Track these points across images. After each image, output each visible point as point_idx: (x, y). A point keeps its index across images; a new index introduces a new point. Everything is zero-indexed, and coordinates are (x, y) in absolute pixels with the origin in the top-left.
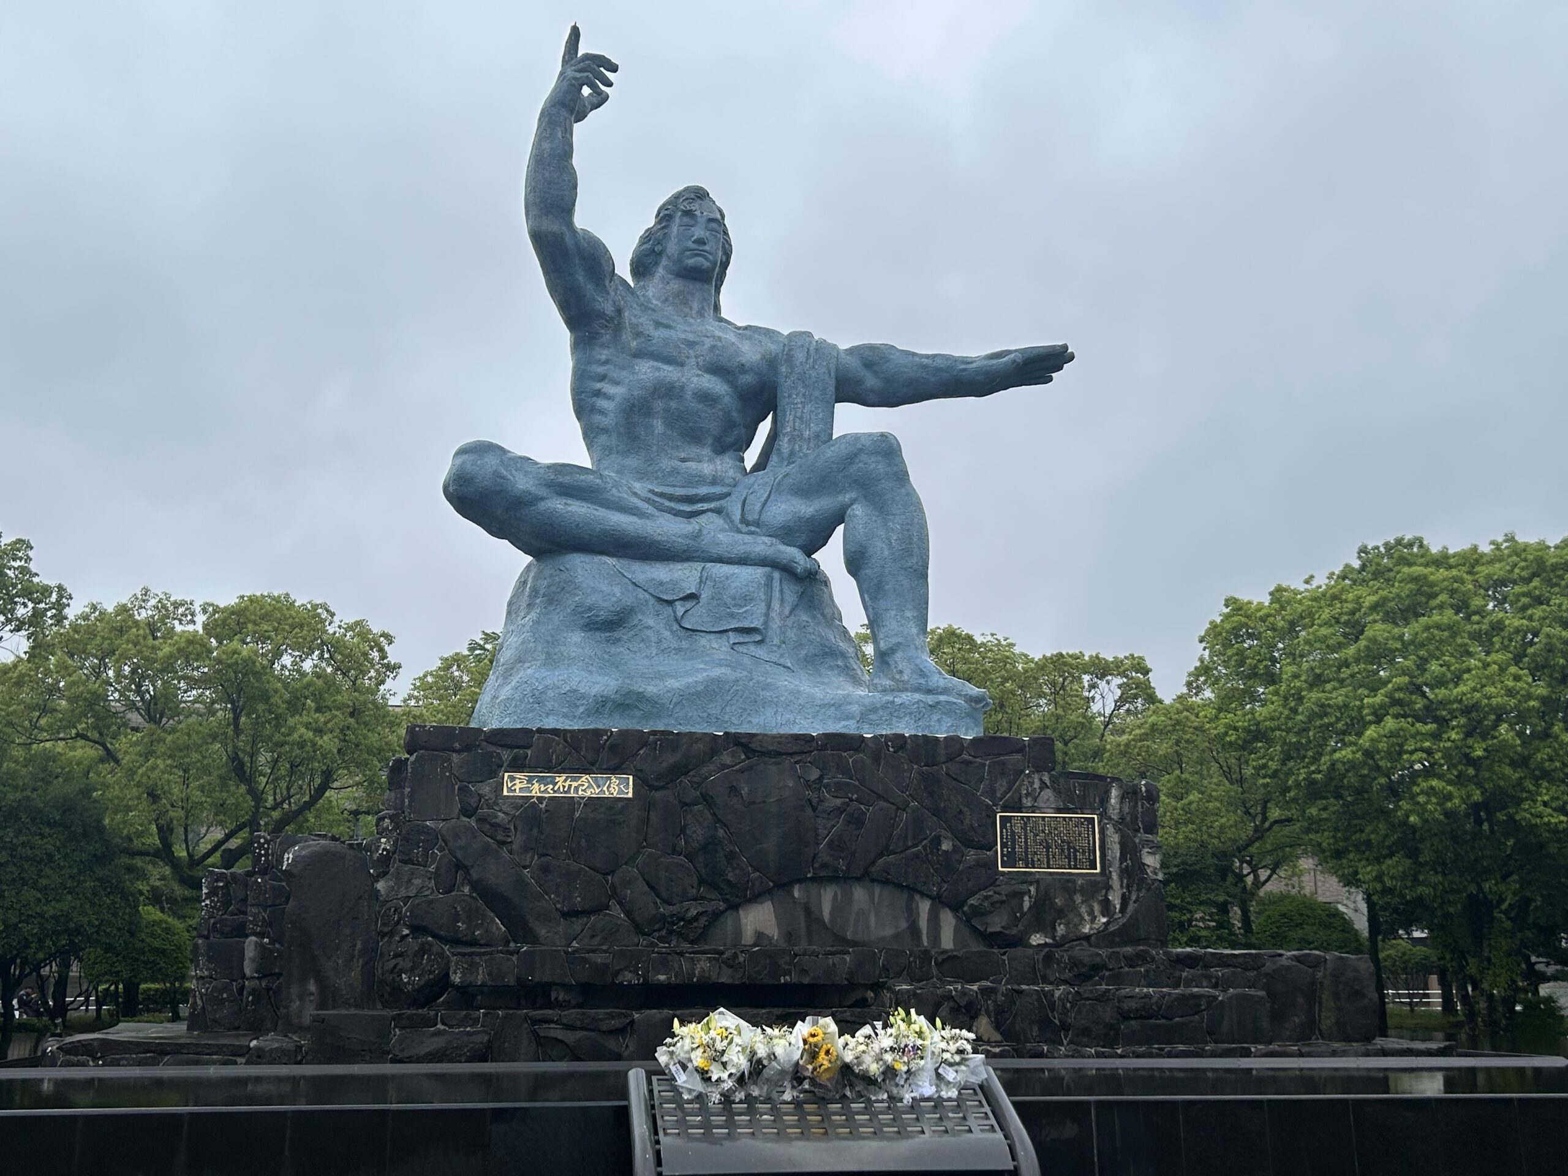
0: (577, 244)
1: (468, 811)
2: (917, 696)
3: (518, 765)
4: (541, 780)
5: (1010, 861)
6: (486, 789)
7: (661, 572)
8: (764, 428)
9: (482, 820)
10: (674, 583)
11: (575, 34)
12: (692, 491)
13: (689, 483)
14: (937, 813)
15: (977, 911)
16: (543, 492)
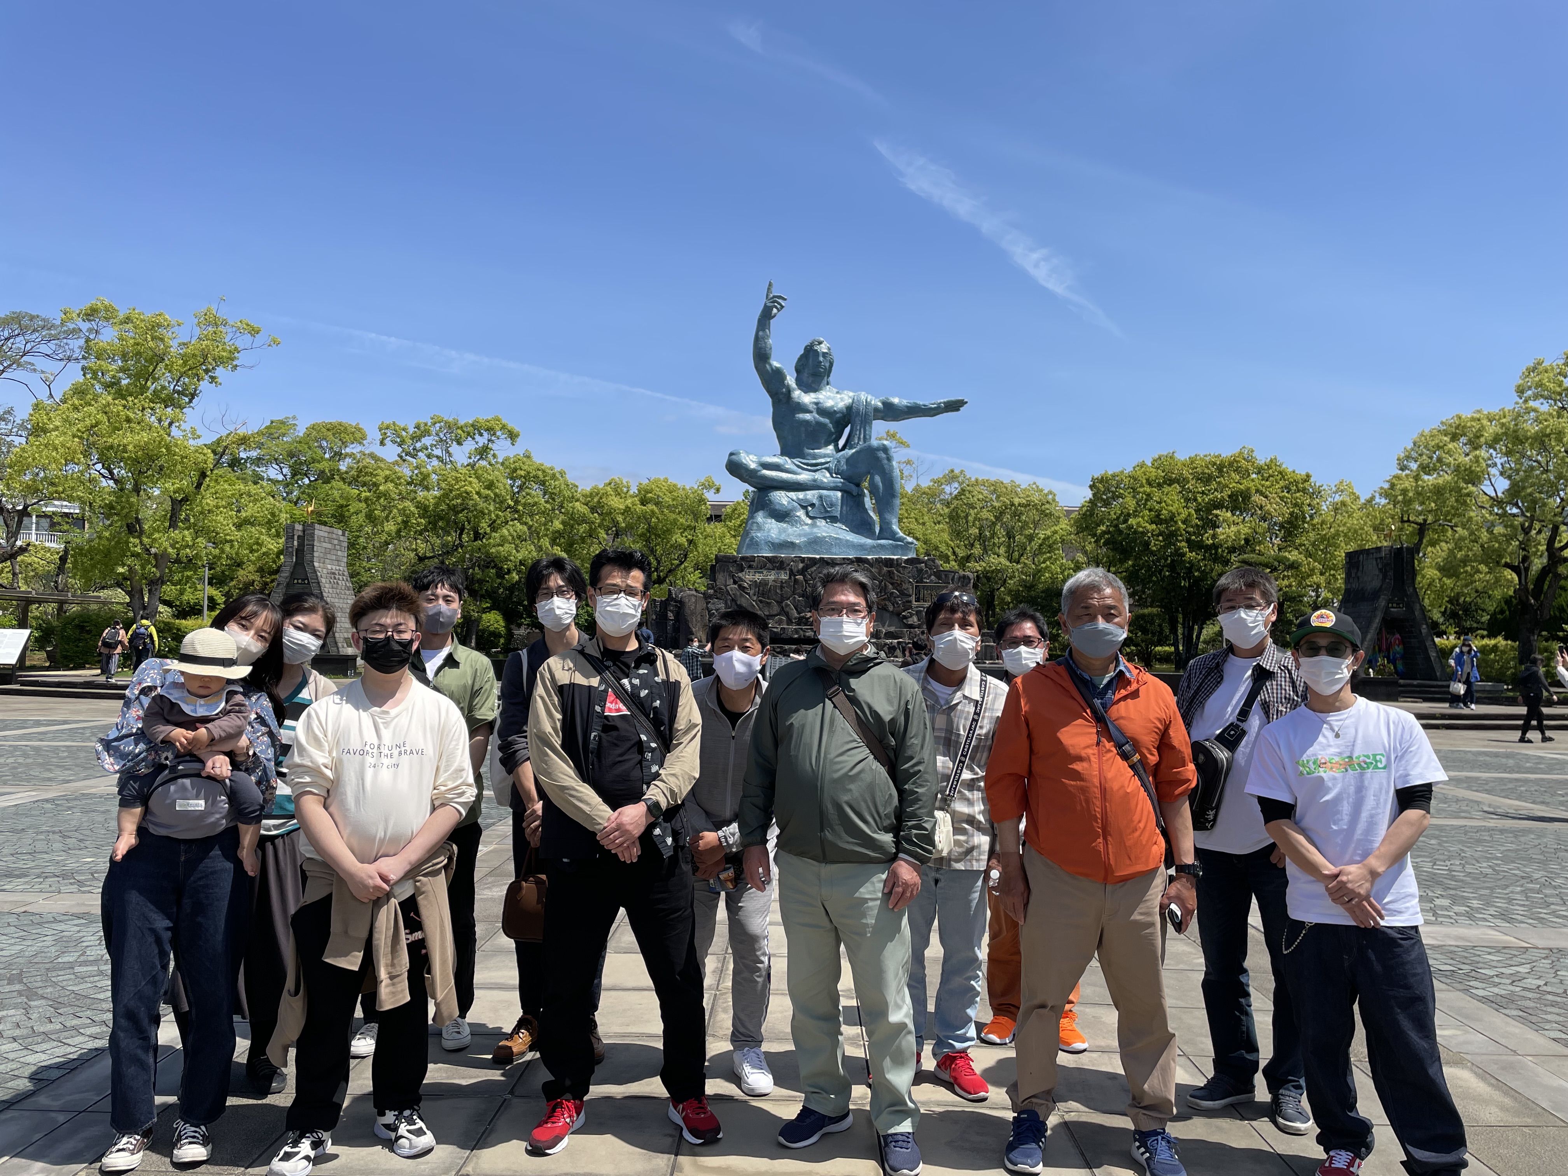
0: (772, 369)
1: (735, 582)
2: (891, 542)
3: (750, 567)
4: (759, 572)
5: (918, 600)
6: (740, 575)
7: (801, 495)
8: (847, 431)
9: (740, 586)
10: (806, 500)
11: (770, 284)
12: (814, 461)
13: (815, 458)
14: (892, 584)
15: (905, 617)
16: (760, 468)
